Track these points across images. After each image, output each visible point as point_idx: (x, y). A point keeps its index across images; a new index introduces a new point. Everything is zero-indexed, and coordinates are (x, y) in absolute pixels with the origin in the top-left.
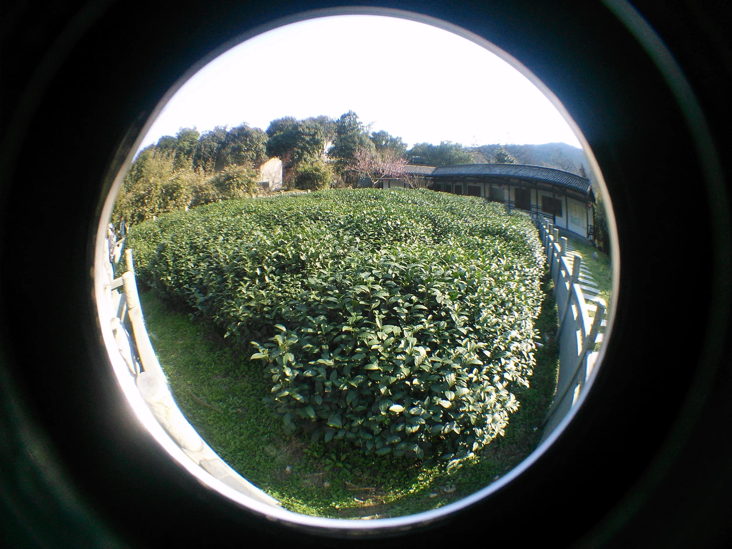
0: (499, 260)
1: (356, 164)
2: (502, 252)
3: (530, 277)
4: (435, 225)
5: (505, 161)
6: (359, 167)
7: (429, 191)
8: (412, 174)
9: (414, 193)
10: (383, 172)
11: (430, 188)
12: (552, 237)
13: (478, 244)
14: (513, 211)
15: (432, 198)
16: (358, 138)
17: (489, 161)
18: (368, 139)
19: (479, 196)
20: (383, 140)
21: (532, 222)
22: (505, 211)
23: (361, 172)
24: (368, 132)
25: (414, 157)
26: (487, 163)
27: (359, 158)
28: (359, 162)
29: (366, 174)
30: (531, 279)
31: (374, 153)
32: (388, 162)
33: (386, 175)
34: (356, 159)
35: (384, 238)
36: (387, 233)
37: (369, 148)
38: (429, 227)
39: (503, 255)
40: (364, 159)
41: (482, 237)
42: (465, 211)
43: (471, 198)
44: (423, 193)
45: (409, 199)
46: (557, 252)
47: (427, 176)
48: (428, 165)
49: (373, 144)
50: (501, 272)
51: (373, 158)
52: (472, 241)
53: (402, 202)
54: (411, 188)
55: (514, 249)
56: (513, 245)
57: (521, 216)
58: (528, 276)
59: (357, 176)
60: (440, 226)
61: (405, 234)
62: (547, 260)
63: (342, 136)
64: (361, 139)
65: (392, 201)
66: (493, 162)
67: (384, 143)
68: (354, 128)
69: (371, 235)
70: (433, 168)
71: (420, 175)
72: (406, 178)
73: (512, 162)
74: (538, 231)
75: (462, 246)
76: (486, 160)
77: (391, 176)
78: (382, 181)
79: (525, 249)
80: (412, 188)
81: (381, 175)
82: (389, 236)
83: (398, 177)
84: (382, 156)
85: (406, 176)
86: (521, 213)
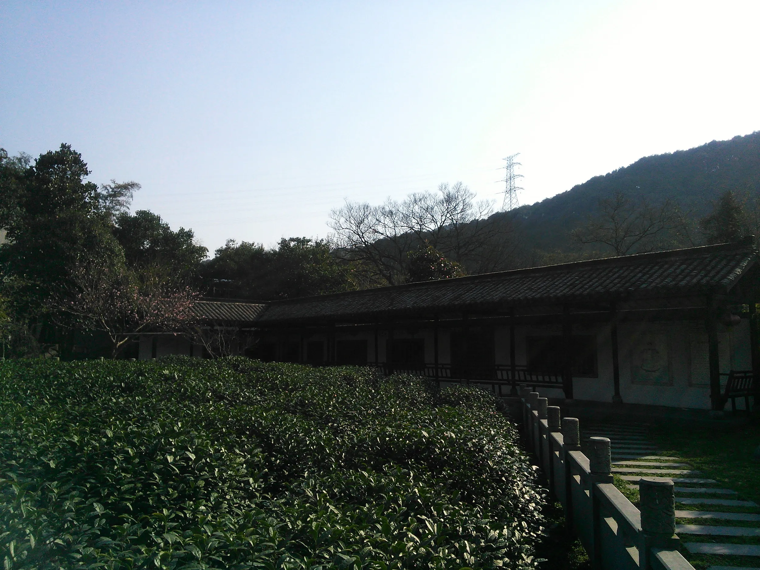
0: (422, 521)
1: (73, 297)
2: (426, 500)
3: (504, 550)
4: (269, 448)
5: (431, 273)
6: (80, 303)
7: (250, 363)
8: (210, 323)
9: (215, 370)
10: (142, 317)
11: (251, 354)
12: (559, 437)
13: (370, 489)
14: (447, 390)
15: (257, 381)
16: (83, 229)
17: (389, 279)
18: (108, 236)
19: (363, 363)
20: (145, 237)
21: (499, 409)
22: (425, 392)
23: (85, 318)
24: (108, 214)
25: (216, 280)
26: (385, 282)
27: (81, 282)
28: (81, 291)
29: (98, 322)
30: (507, 555)
31: (121, 270)
32: (153, 296)
33: (147, 325)
34: (75, 284)
35: (159, 495)
36: (165, 481)
37: (109, 257)
38: (256, 455)
39: (428, 507)
40: (94, 285)
41: (378, 469)
42: (334, 406)
43: (344, 370)
44: (235, 367)
45: (207, 390)
46: (581, 471)
47: (243, 324)
48: (249, 299)
49: (118, 248)
50: (428, 553)
51: (117, 284)
52: (354, 484)
53: (190, 398)
54: (206, 356)
55: (453, 485)
56: (450, 477)
57: (467, 397)
58: (499, 548)
59: (73, 325)
60: (280, 451)
61: (206, 480)
62: (551, 498)
63: (40, 218)
64: (90, 232)
65: (166, 395)
66: (399, 279)
67: (147, 245)
68: (72, 201)
69: (126, 492)
70: (259, 306)
71: (229, 323)
72: (196, 332)
73: (449, 273)
74: (516, 428)
75: (333, 495)
76: (384, 275)
77: (160, 328)
78: (138, 339)
79: (484, 482)
80: (210, 357)
81: (137, 324)
82: (170, 490)
83: (177, 331)
84: (142, 279)
85: (198, 328)
86: (467, 391)
